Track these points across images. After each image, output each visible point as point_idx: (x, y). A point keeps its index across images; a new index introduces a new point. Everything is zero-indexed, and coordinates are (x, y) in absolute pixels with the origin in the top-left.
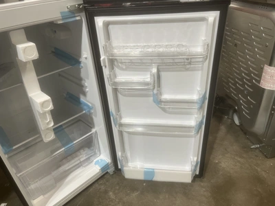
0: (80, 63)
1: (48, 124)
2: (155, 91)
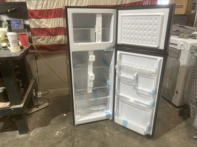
0: (110, 66)
1: (91, 85)
2: (134, 84)
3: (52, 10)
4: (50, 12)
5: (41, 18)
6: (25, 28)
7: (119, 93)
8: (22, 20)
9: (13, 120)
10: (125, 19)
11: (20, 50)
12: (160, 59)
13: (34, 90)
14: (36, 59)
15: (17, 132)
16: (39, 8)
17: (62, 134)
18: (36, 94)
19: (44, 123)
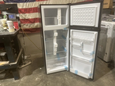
0: (66, 39)
1: (56, 50)
2: (81, 48)
3: (32, 8)
4: (31, 9)
5: (25, 13)
6: (17, 19)
7: (72, 54)
8: (15, 14)
9: (11, 72)
10: (74, 11)
11: (14, 31)
12: (96, 33)
13: (22, 55)
14: (23, 36)
15: (14, 79)
16: (24, 7)
17: (39, 79)
18: (24, 57)
19: (29, 73)
